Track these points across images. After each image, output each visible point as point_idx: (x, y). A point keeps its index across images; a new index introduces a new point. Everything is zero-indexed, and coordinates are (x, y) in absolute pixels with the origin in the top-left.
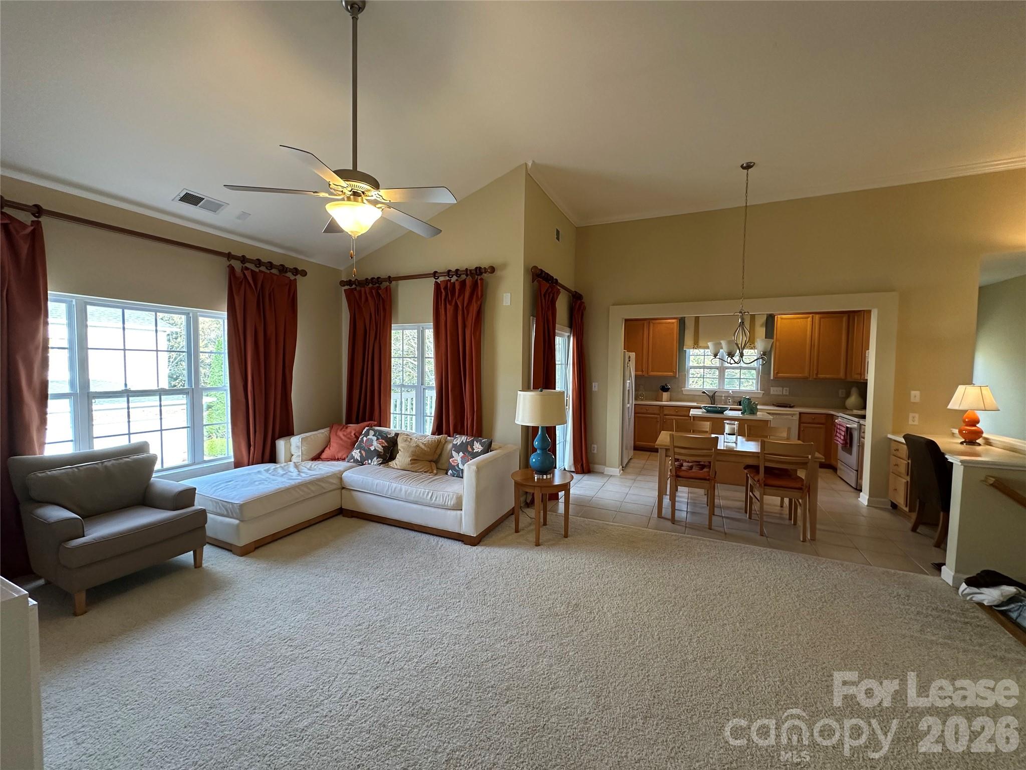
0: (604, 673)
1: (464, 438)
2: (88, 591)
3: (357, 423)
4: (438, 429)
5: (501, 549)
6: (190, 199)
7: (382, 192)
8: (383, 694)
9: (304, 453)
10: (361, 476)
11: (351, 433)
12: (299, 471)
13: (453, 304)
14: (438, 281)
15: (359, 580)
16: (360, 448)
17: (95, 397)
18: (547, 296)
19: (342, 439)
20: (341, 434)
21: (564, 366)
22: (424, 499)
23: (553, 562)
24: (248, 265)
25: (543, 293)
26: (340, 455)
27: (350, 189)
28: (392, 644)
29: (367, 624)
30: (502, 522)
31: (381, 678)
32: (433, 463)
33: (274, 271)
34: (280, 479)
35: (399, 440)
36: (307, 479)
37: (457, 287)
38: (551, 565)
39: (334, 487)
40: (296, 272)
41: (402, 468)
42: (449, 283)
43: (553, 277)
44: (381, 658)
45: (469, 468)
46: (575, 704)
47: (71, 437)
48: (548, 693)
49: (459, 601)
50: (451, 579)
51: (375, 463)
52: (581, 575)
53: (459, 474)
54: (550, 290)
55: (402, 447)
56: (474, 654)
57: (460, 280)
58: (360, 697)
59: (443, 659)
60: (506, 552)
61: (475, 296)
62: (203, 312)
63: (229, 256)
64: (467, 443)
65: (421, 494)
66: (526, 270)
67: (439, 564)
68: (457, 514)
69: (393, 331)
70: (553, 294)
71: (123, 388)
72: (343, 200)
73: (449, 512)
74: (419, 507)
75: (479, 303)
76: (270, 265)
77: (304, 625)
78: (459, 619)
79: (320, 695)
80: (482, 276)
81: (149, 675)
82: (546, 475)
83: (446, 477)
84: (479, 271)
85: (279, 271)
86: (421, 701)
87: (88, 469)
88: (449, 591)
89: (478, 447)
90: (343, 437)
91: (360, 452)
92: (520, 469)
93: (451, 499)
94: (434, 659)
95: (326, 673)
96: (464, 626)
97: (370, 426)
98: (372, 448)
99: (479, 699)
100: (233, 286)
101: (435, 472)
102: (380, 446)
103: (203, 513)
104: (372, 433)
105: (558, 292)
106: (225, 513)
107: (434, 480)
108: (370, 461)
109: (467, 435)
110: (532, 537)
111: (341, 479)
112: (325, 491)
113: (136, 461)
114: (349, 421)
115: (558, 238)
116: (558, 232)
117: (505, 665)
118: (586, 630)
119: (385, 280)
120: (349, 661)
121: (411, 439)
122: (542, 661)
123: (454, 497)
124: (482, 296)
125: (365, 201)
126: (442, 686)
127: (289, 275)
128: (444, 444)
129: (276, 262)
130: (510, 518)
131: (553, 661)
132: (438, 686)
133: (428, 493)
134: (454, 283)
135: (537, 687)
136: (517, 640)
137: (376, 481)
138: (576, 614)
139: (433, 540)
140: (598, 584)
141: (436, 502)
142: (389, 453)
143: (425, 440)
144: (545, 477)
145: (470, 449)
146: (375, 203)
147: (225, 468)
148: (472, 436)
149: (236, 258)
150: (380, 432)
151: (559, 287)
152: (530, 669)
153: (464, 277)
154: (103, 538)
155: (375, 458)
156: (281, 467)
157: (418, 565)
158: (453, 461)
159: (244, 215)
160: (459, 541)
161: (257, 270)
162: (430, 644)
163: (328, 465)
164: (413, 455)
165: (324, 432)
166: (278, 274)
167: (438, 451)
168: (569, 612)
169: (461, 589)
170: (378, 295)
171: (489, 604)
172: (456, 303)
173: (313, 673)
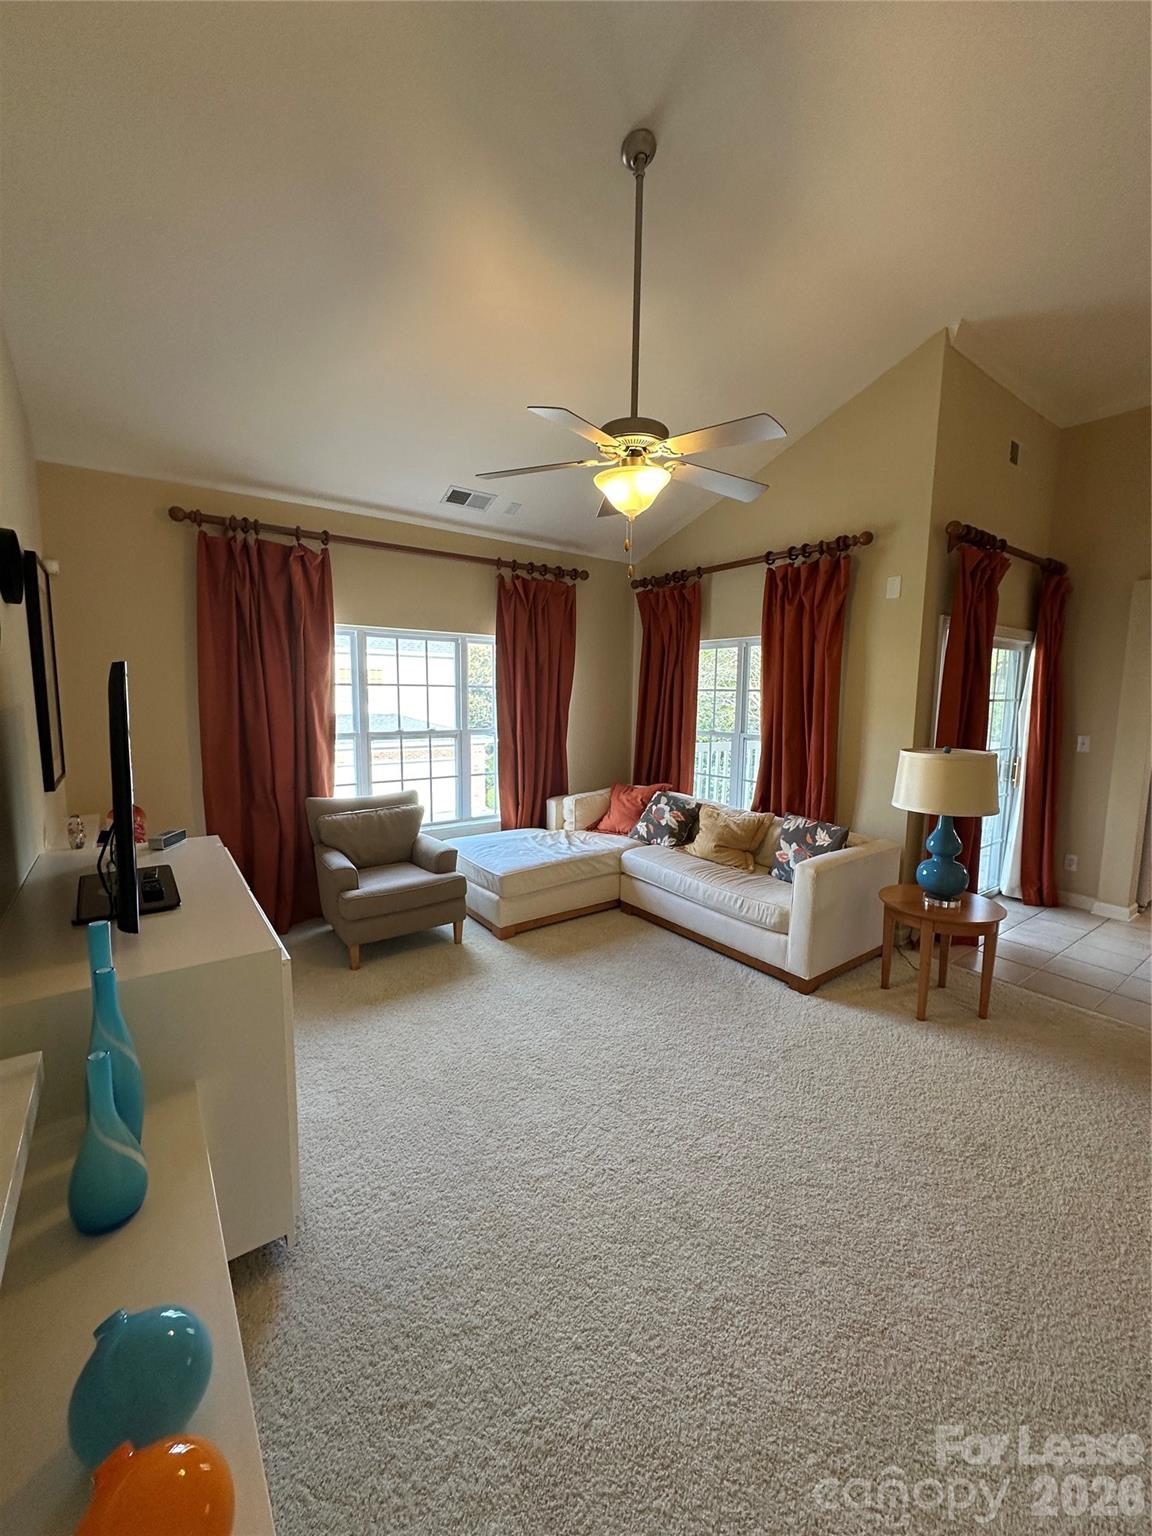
0: (1025, 1290)
1: (800, 821)
2: (362, 947)
3: (648, 784)
4: (763, 803)
5: (851, 1010)
6: (458, 497)
7: (670, 442)
8: (638, 1173)
9: (578, 819)
10: (644, 861)
11: (636, 797)
12: (570, 844)
13: (796, 602)
14: (773, 567)
15: (630, 1005)
16: (648, 821)
17: (373, 738)
18: (979, 574)
19: (624, 805)
20: (623, 797)
21: (1012, 704)
22: (730, 907)
23: (947, 1056)
24: (519, 572)
25: (969, 568)
26: (620, 828)
27: (624, 448)
28: (661, 1107)
29: (630, 1068)
30: (861, 965)
31: (639, 1149)
32: (749, 854)
33: (549, 577)
34: (547, 851)
35: (702, 814)
36: (577, 855)
37: (804, 575)
38: (943, 1060)
39: (611, 870)
40: (575, 574)
41: (703, 856)
42: (790, 569)
43: (994, 537)
44: (643, 1121)
45: (803, 871)
46: (954, 1320)
47: (354, 781)
48: (901, 1279)
49: (768, 1076)
50: (759, 1037)
51: (666, 844)
52: (1005, 1095)
53: (787, 877)
54: (986, 562)
55: (704, 825)
56: (779, 1164)
57: (809, 561)
58: (610, 1166)
59: (730, 1154)
60: (860, 1016)
61: (834, 585)
62: (472, 637)
63: (499, 563)
64: (806, 830)
65: (726, 900)
66: (935, 530)
67: (745, 1009)
68: (779, 940)
69: (701, 651)
70: (993, 570)
71: (397, 729)
72: (617, 465)
73: (768, 933)
74: (724, 918)
75: (841, 598)
76: (545, 569)
77: (557, 1045)
78: (764, 1103)
79: (563, 1143)
80: (849, 552)
81: (401, 1053)
82: (949, 900)
83: (769, 879)
84: (843, 543)
85: (555, 575)
86: (690, 1205)
87: (365, 818)
88: (754, 1055)
89: (823, 838)
90: (627, 804)
91: (647, 826)
92: (900, 882)
93: (772, 915)
94: (716, 1150)
95: (573, 1116)
96: (770, 1115)
97: (663, 790)
98: (663, 822)
99: (777, 1237)
100: (503, 599)
101: (751, 868)
102: (674, 820)
103: (462, 881)
104: (664, 800)
105: (1005, 565)
106: (486, 884)
107: (748, 881)
108: (659, 840)
109: (809, 817)
110: (912, 1004)
111: (620, 860)
112: (599, 874)
113: (404, 812)
114: (637, 781)
115: (1014, 460)
116: (1015, 447)
117: (828, 1201)
118: (998, 1198)
119: (692, 573)
120: (604, 1111)
121: (718, 814)
122: (898, 1221)
123: (777, 912)
124: (846, 586)
125: (648, 462)
126: (723, 1194)
127: (568, 580)
128: (769, 828)
129: (551, 565)
130: (875, 960)
131: (919, 1227)
132: (717, 1192)
133: (737, 899)
134: (799, 568)
135: (882, 1260)
136: (857, 1169)
137: (666, 871)
138: (981, 1161)
139: (742, 971)
140: (1039, 1122)
141: (748, 915)
142: (685, 832)
143: (738, 818)
144: (945, 904)
145: (809, 840)
146: (661, 461)
147: (490, 829)
148: (817, 819)
149: (506, 564)
150: (676, 800)
151: (1006, 555)
152: (874, 1224)
153: (816, 556)
154: (372, 893)
155: (667, 837)
156: (550, 835)
157: (713, 1003)
158: (781, 855)
159: (514, 507)
160: (782, 981)
161: (528, 577)
162: (713, 1126)
163: (607, 839)
164: (720, 840)
165: (604, 792)
166: (554, 580)
167: (760, 836)
168: (967, 1154)
169: (774, 1058)
170: (682, 595)
171: (816, 1094)
172: (801, 601)
173: (559, 1111)
